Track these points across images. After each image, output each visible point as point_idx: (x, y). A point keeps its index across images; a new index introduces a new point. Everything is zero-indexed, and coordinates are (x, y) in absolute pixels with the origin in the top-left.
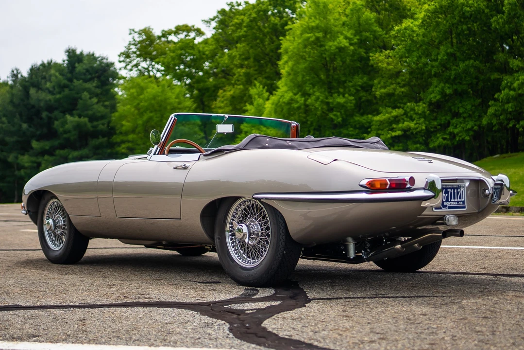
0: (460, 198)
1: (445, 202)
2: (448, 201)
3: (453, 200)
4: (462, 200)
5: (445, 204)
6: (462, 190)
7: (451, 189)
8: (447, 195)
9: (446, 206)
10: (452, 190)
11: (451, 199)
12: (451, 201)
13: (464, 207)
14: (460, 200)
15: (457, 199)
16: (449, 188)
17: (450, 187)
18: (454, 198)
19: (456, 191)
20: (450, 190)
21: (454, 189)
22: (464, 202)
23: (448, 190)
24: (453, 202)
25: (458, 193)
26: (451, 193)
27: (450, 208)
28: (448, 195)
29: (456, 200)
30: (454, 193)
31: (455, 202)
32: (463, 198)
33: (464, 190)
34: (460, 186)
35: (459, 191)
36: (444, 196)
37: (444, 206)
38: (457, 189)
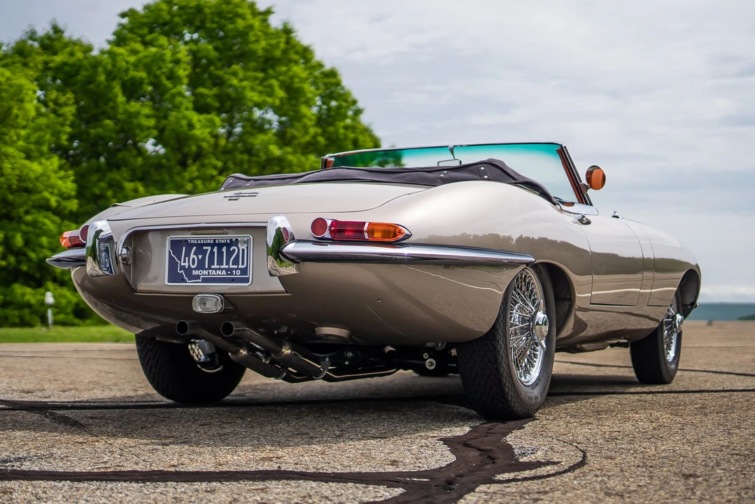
0: (236, 262)
1: (195, 269)
2: (204, 268)
3: (216, 266)
4: (240, 266)
5: (194, 273)
6: (241, 248)
7: (212, 245)
8: (200, 257)
9: (197, 277)
10: (215, 249)
11: (211, 262)
12: (210, 268)
13: (246, 280)
14: (236, 267)
15: (228, 263)
16: (207, 245)
17: (209, 241)
18: (220, 263)
19: (224, 249)
20: (209, 248)
21: (220, 246)
22: (244, 271)
23: (204, 248)
24: (216, 269)
25: (230, 254)
26: (212, 253)
27: (205, 280)
28: (204, 259)
29: (225, 266)
30: (220, 254)
31: (222, 269)
32: (243, 264)
33: (247, 248)
34: (237, 240)
35: (234, 250)
36: (194, 259)
37: (192, 277)
38: (228, 245)
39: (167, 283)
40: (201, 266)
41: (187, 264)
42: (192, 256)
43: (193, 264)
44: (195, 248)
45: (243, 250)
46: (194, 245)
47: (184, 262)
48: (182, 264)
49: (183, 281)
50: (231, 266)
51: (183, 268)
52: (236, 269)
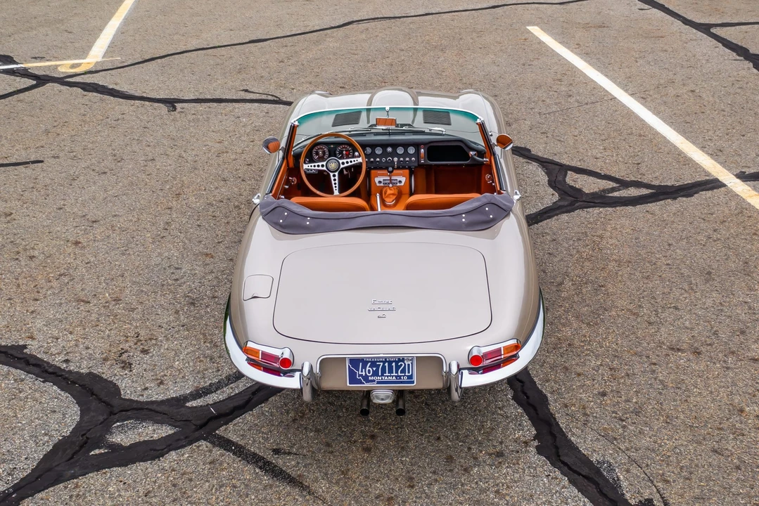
0: (403, 371)
1: (371, 376)
2: (378, 376)
3: (387, 374)
4: (407, 374)
5: (370, 378)
6: (407, 363)
7: (386, 361)
8: (374, 369)
9: (374, 381)
10: (387, 364)
11: (384, 372)
12: (382, 375)
13: (412, 382)
14: (403, 374)
15: (397, 372)
17: (381, 360)
18: (390, 371)
19: (394, 364)
20: (382, 364)
21: (390, 363)
22: (410, 377)
23: (378, 364)
24: (388, 376)
25: (398, 367)
26: (384, 367)
27: (378, 383)
28: (377, 370)
29: (394, 374)
30: (391, 366)
31: (393, 376)
32: (409, 372)
33: (412, 363)
34: (403, 359)
35: (402, 365)
36: (369, 370)
37: (368, 381)
38: (397, 363)
39: (348, 384)
40: (375, 374)
41: (364, 374)
42: (368, 368)
43: (369, 373)
44: (369, 364)
45: (409, 365)
46: (369, 362)
47: (362, 372)
48: (360, 373)
49: (362, 383)
50: (399, 374)
51: (360, 375)
52: (404, 376)
